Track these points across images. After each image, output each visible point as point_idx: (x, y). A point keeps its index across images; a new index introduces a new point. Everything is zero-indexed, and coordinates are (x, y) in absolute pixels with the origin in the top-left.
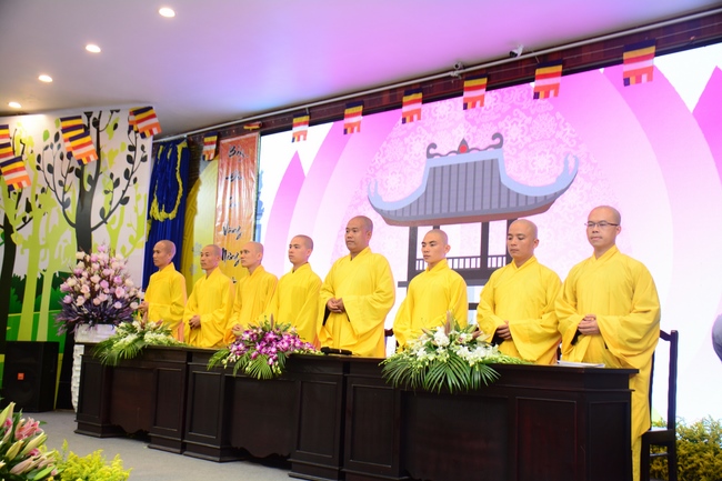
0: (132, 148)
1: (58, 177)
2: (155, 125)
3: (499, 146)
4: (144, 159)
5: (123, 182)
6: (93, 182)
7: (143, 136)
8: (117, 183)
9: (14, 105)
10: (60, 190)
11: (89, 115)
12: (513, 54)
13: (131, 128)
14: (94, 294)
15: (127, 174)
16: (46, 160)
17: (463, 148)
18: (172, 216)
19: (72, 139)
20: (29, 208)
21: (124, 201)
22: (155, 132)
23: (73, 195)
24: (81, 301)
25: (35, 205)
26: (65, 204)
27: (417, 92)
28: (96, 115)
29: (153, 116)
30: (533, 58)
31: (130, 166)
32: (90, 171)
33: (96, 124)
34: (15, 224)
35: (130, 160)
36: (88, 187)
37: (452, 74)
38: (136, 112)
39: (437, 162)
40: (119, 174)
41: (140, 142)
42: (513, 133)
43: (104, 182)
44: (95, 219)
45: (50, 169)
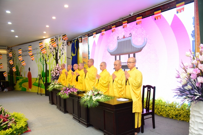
0: (63, 43)
1: (52, 50)
2: (67, 38)
3: (131, 36)
4: (65, 45)
5: (62, 50)
6: (57, 51)
7: (65, 40)
8: (61, 51)
9: (44, 37)
10: (53, 53)
11: (56, 37)
12: (130, 15)
13: (62, 39)
14: (56, 74)
15: (63, 48)
16: (50, 47)
17: (124, 37)
18: (75, 55)
19: (52, 43)
20: (48, 57)
21: (63, 54)
22: (67, 39)
23: (55, 54)
24: (54, 75)
25: (49, 56)
26: (54, 55)
27: (114, 25)
28: (57, 37)
29: (66, 36)
30: (136, 15)
31: (63, 47)
32: (57, 49)
33: (57, 39)
34: (47, 60)
35: (63, 45)
36: (57, 52)
37: (120, 20)
38: (63, 36)
39: (119, 41)
40: (61, 49)
41: (64, 42)
42: (133, 33)
43: (59, 51)
44: (58, 58)
45: (51, 49)
